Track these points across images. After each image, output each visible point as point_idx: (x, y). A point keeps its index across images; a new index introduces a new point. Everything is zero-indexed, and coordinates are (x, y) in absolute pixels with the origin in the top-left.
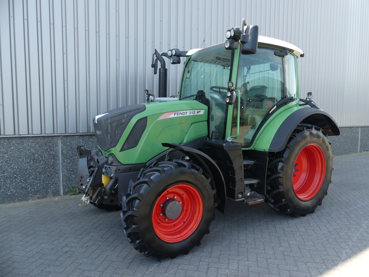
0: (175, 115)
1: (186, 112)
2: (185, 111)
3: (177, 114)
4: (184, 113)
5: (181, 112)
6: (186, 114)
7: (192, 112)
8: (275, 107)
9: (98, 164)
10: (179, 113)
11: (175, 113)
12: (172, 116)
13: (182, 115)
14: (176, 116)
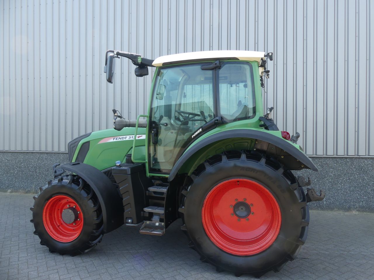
0: (113, 140)
1: (126, 137)
2: (124, 136)
3: (116, 139)
4: (123, 138)
5: (120, 137)
6: (126, 139)
7: (132, 137)
8: (201, 130)
9: (55, 174)
10: (118, 138)
11: (114, 138)
12: (112, 140)
13: (121, 140)
14: (115, 140)
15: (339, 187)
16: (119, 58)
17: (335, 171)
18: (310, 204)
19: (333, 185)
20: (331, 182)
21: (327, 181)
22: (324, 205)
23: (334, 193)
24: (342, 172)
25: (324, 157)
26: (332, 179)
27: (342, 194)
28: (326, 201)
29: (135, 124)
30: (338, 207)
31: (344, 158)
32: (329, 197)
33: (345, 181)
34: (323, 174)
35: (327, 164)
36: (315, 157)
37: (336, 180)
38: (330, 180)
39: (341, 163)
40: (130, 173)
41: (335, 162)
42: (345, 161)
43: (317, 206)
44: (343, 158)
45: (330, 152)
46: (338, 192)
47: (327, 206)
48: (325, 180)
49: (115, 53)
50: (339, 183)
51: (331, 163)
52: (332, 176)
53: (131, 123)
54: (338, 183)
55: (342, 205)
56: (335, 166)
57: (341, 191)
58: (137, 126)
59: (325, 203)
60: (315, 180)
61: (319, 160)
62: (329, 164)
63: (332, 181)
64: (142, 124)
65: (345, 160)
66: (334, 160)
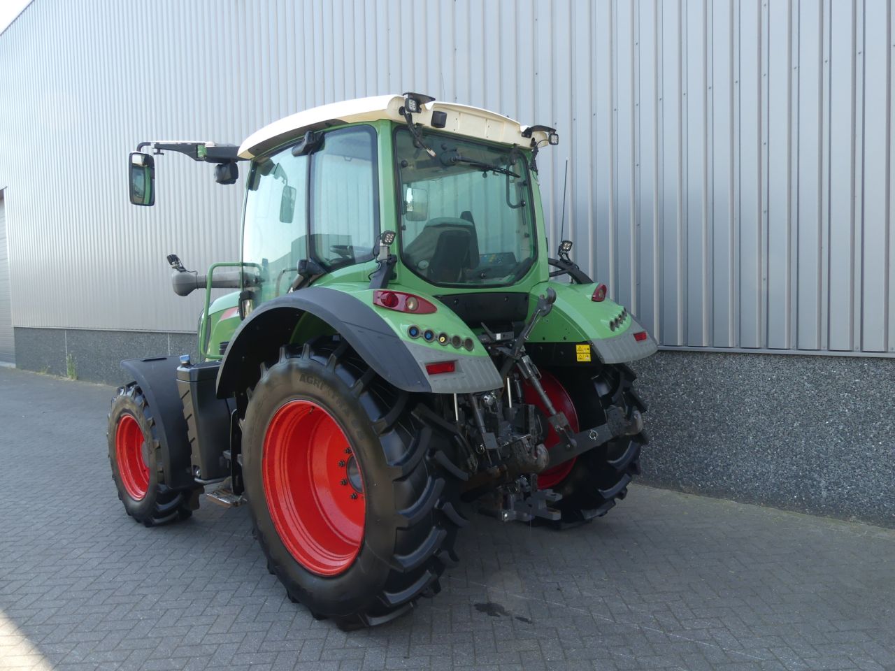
15: (870, 449)
16: (163, 154)
17: (855, 400)
18: (782, 492)
19: (849, 443)
20: (843, 433)
21: (832, 430)
22: (822, 500)
23: (854, 468)
24: (879, 403)
25: (821, 356)
26: (847, 423)
27: (879, 472)
28: (829, 490)
29: (206, 282)
30: (866, 510)
31: (887, 359)
32: (836, 477)
33: (887, 433)
34: (819, 407)
35: (830, 376)
36: (794, 355)
37: (860, 427)
38: (841, 428)
39: (875, 377)
40: (196, 380)
41: (858, 371)
42: (887, 371)
43: (800, 499)
44: (882, 359)
45: (841, 342)
46: (866, 466)
47: (831, 503)
48: (825, 425)
49: (153, 146)
50: (871, 438)
51: (843, 373)
52: (845, 416)
53: (198, 281)
54: (867, 437)
55: (879, 505)
56: (855, 383)
57: (875, 464)
58: (208, 285)
59: (824, 493)
60: (795, 425)
61: (806, 363)
62: (837, 377)
63: (846, 430)
64: (230, 281)
65: (889, 368)
66: (854, 365)
